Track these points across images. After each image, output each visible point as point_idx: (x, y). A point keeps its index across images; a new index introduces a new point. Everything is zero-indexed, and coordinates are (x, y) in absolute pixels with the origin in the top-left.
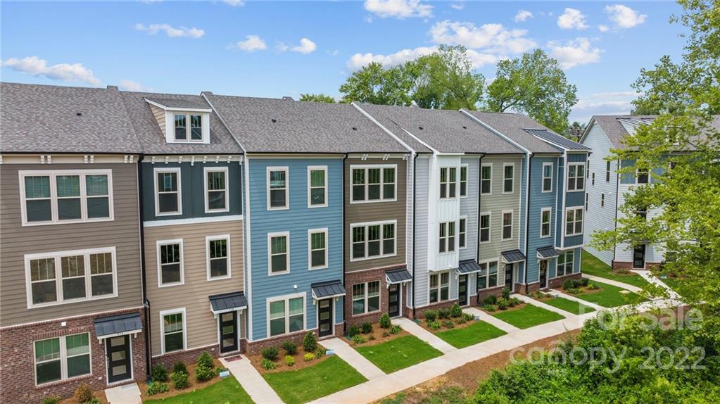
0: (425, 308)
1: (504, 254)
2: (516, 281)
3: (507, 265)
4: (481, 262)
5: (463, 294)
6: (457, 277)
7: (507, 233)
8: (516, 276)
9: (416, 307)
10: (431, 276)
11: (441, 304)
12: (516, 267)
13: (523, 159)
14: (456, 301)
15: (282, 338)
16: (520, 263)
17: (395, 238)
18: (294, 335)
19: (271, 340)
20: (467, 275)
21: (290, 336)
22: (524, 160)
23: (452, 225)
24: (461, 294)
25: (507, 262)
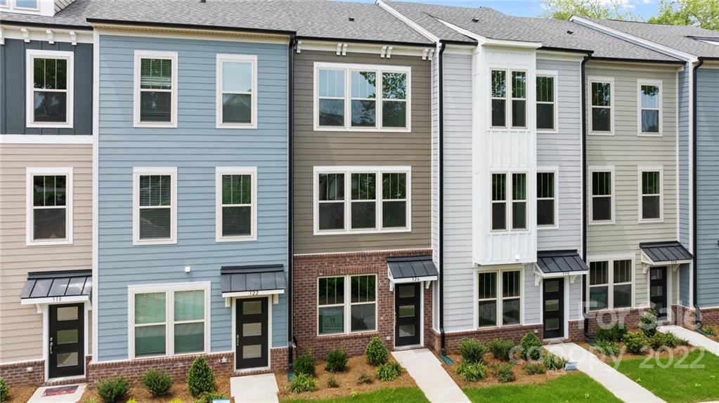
0: (467, 334)
1: (644, 246)
2: (674, 301)
3: (653, 269)
4: (591, 258)
5: (554, 316)
6: (538, 282)
7: (651, 209)
8: (674, 291)
9: (447, 332)
10: (481, 276)
11: (504, 330)
12: (674, 274)
13: (680, 73)
14: (537, 327)
15: (157, 362)
16: (682, 265)
17: (408, 200)
18: (182, 360)
19: (135, 364)
20: (561, 281)
21: (175, 361)
22: (682, 76)
23: (519, 179)
24: (547, 315)
25: (651, 262)
